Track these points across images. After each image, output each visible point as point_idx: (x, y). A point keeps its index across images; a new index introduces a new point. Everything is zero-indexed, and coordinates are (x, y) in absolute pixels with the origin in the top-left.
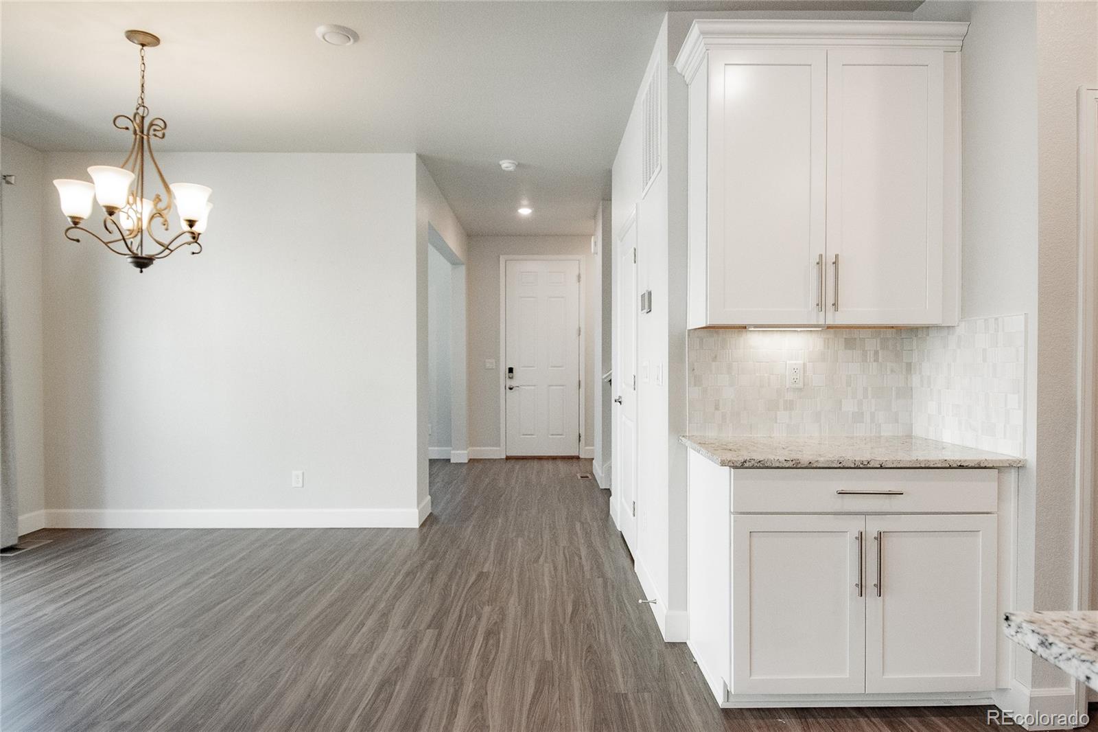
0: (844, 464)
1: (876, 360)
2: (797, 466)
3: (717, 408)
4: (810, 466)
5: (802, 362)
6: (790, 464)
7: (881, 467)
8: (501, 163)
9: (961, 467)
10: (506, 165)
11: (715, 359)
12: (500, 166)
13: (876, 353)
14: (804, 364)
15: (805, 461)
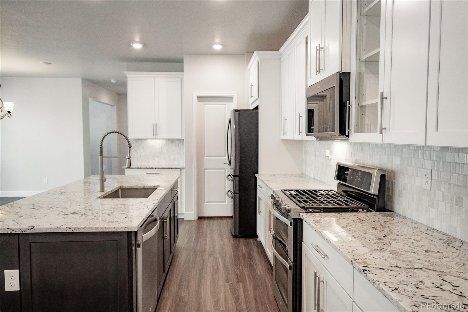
0: (148, 168)
1: (178, 146)
2: (138, 168)
3: (140, 157)
4: (141, 168)
5: (160, 146)
6: (136, 168)
7: (155, 168)
8: (111, 80)
9: (172, 168)
10: (113, 81)
11: (140, 146)
12: (111, 81)
13: (178, 144)
14: (161, 147)
15: (140, 168)
